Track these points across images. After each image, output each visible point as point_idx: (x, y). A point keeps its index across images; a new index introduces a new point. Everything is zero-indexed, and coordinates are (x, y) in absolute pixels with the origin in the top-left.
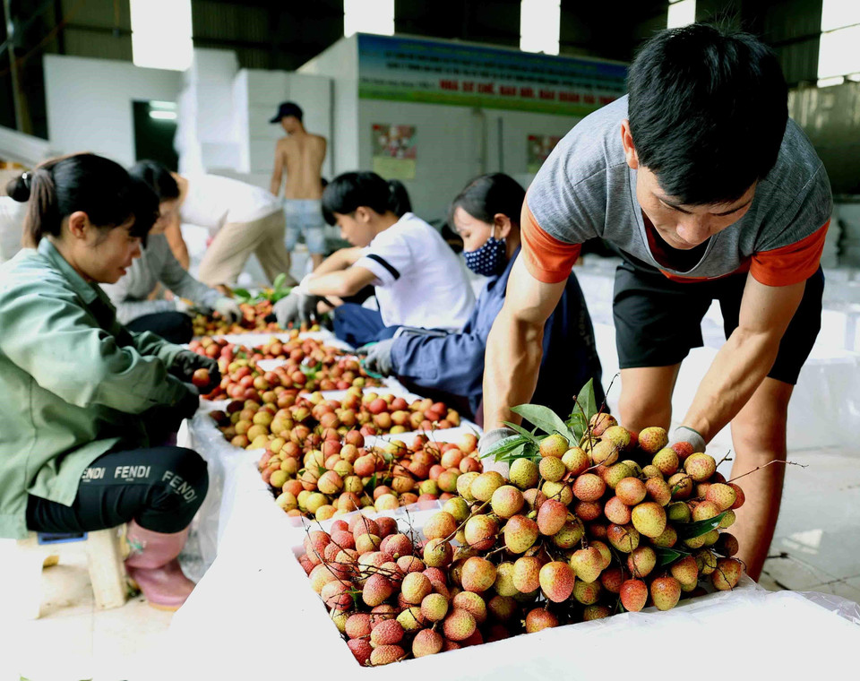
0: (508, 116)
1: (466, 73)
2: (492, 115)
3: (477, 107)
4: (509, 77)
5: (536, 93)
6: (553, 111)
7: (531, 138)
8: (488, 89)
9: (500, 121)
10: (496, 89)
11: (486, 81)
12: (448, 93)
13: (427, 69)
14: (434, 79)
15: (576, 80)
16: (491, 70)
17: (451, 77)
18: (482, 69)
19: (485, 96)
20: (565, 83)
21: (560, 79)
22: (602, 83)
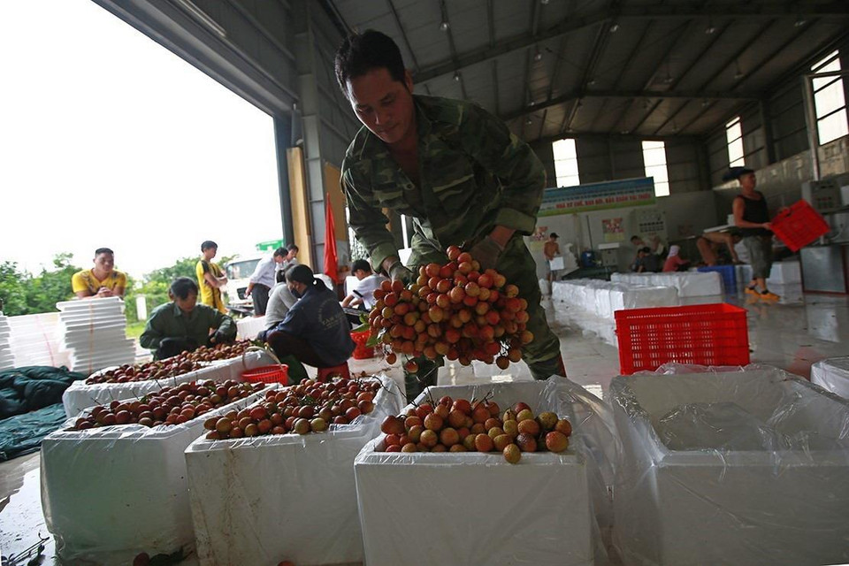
0: (591, 214)
1: (568, 199)
2: (583, 214)
3: (575, 213)
4: (589, 197)
5: (604, 200)
6: (614, 207)
7: (604, 221)
8: (580, 204)
9: (587, 217)
10: (584, 203)
11: (578, 201)
12: (560, 210)
13: (550, 201)
14: (553, 205)
15: (624, 191)
16: (580, 196)
17: (562, 203)
18: (576, 196)
19: (578, 207)
20: (618, 193)
21: (616, 192)
22: (639, 189)
